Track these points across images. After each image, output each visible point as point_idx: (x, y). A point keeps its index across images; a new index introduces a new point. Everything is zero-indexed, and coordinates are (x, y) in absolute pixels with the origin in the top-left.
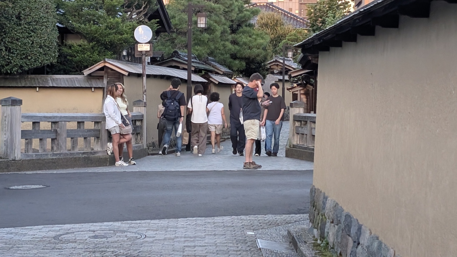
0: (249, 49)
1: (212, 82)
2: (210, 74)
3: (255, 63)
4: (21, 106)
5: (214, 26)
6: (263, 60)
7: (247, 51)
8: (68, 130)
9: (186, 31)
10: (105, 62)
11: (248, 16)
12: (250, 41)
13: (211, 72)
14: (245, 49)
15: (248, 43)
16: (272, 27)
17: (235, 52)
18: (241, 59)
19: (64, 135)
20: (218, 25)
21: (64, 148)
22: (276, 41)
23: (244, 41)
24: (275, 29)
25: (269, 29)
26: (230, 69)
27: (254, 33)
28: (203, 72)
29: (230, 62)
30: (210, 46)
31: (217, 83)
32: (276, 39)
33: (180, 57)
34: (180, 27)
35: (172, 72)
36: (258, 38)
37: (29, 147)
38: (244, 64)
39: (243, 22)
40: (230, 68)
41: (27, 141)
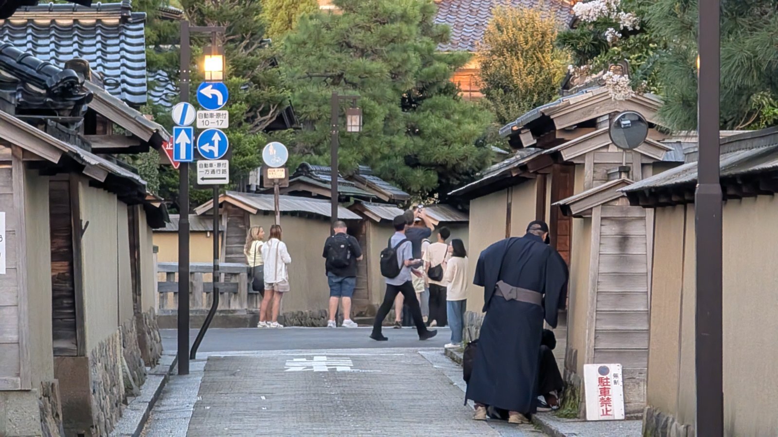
0: (446, 144)
1: (368, 218)
2: (364, 203)
3: (460, 174)
4: (158, 253)
5: (371, 106)
6: (477, 167)
7: (441, 150)
8: (204, 283)
9: (314, 117)
10: (225, 196)
11: (443, 72)
12: (447, 128)
13: (367, 199)
14: (436, 146)
15: (443, 132)
16: (530, 53)
17: (416, 151)
18: (429, 166)
19: (201, 289)
20: (380, 104)
21: (200, 303)
22: (539, 94)
23: (433, 129)
24: (537, 58)
25: (521, 59)
26: (403, 190)
27: (455, 109)
28: (352, 200)
29: (405, 174)
30: (362, 148)
31: (378, 220)
32: (540, 89)
33: (312, 175)
34: (304, 110)
35: (305, 205)
36: (467, 120)
37: (165, 302)
38: (434, 177)
39: (433, 84)
40: (404, 186)
41: (162, 295)
